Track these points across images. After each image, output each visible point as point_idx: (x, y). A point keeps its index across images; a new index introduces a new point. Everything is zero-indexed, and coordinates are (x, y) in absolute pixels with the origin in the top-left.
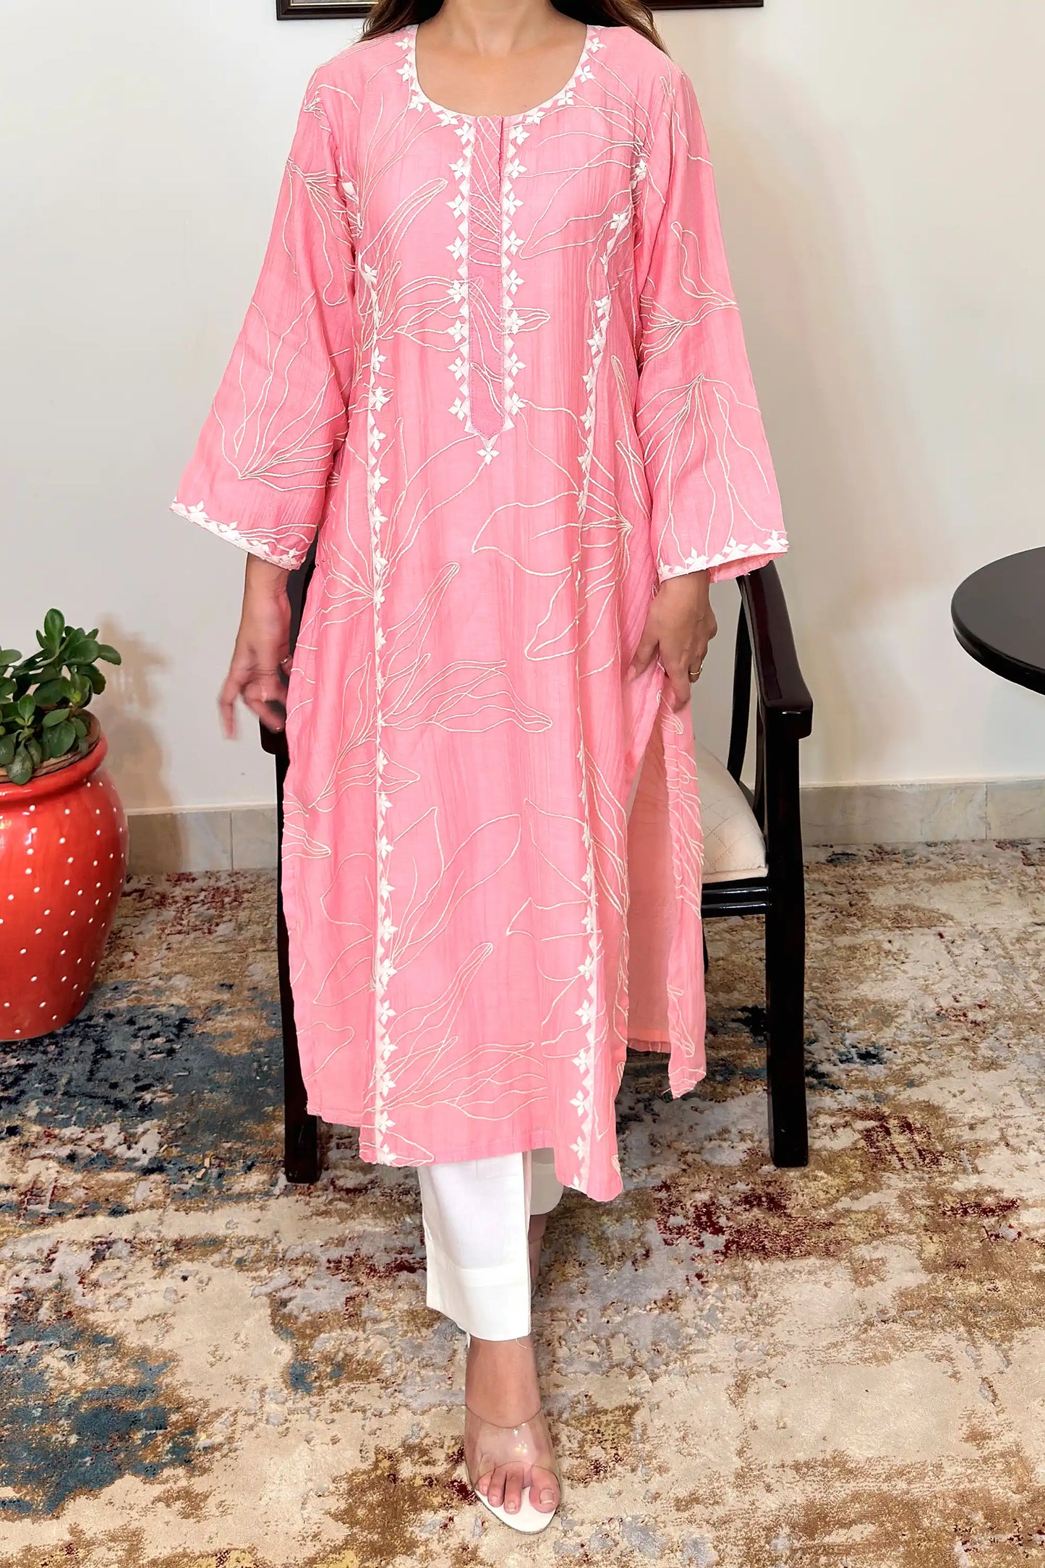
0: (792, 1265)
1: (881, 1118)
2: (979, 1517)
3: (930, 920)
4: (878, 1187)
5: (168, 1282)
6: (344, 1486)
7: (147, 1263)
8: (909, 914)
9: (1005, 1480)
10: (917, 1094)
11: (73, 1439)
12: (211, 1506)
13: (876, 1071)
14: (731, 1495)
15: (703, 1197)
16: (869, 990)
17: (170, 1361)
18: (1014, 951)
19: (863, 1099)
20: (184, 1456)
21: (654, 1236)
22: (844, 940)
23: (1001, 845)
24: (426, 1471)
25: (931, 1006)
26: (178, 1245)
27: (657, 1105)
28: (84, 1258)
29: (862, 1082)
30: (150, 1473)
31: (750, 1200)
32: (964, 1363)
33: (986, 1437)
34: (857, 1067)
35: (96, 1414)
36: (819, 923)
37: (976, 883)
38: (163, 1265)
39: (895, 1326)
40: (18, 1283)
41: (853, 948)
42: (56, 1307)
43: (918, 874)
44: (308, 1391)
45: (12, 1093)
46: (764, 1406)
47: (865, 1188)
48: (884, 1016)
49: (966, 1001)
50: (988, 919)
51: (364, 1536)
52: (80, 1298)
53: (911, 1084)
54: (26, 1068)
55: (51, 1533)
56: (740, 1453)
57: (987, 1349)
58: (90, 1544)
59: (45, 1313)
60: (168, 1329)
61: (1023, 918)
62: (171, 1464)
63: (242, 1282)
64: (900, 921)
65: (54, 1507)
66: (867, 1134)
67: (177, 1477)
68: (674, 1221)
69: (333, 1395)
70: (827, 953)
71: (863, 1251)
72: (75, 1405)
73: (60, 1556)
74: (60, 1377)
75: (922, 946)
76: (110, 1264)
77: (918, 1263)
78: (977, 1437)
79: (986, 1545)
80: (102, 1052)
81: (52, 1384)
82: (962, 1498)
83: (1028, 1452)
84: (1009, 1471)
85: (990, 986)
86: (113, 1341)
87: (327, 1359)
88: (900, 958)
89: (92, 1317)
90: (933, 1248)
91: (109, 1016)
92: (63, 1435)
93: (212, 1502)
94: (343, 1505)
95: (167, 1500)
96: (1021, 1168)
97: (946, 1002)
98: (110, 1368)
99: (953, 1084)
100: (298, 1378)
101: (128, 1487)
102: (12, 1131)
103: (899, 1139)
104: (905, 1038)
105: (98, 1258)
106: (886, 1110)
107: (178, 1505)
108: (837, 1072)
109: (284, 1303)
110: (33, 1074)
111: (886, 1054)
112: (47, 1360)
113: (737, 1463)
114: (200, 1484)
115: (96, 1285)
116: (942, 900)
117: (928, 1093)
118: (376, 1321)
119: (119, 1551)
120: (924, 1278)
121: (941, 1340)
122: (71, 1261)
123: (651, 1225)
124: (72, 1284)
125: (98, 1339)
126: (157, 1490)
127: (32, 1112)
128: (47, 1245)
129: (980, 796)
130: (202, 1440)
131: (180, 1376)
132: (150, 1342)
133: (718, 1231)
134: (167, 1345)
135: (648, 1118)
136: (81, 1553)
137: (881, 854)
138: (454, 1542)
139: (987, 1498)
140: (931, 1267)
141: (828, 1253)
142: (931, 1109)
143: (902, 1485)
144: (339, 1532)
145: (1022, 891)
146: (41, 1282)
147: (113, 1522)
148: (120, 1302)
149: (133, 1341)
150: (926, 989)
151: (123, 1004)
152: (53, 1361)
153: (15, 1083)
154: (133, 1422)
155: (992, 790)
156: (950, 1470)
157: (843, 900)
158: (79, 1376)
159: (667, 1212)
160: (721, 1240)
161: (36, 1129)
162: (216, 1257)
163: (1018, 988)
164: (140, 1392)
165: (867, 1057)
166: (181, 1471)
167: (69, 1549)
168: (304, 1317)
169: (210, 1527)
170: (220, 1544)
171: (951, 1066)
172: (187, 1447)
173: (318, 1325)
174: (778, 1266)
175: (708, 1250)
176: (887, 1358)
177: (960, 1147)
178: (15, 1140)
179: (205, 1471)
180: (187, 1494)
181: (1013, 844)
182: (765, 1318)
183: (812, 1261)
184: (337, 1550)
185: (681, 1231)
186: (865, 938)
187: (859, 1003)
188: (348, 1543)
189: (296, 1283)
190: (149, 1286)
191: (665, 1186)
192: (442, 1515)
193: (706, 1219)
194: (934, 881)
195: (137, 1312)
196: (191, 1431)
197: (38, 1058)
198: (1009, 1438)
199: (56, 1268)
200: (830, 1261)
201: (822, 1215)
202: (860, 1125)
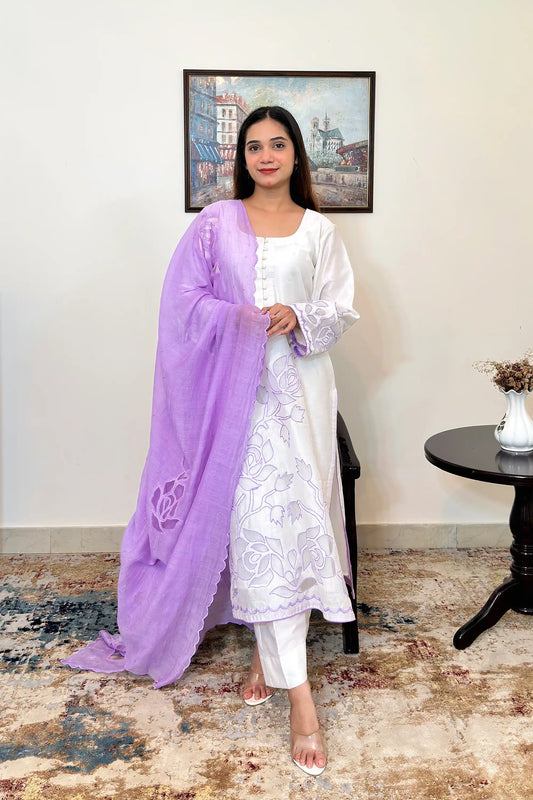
0: (381, 691)
1: (415, 642)
2: (457, 778)
3: (431, 575)
4: (414, 665)
5: (130, 694)
6: (205, 764)
7: (123, 687)
8: (423, 572)
9: (467, 765)
10: (427, 634)
11: (96, 747)
12: (152, 770)
13: (411, 626)
14: (359, 769)
15: (345, 668)
16: (408, 598)
17: (134, 721)
18: (466, 586)
19: (407, 635)
20: (140, 752)
21: (325, 681)
22: (396, 581)
23: (459, 550)
24: (240, 759)
25: (433, 604)
26: (134, 681)
27: (325, 637)
28: (97, 686)
29: (407, 630)
30: (127, 759)
31: (363, 669)
32: (450, 725)
33: (459, 751)
34: (404, 625)
35: (105, 739)
36: (387, 575)
37: (450, 562)
38: (128, 689)
39: (422, 713)
40: (71, 693)
41: (402, 584)
42: (87, 701)
43: (427, 559)
44: (189, 732)
45: (65, 628)
46: (371, 740)
47: (409, 666)
48: (415, 607)
49: (447, 603)
50: (454, 576)
51: (213, 781)
52: (96, 698)
53: (426, 631)
54: (71, 620)
55: (88, 780)
56: (362, 755)
57: (459, 721)
58: (104, 783)
59: (81, 704)
60: (132, 710)
61: (468, 575)
62: (134, 756)
63: (161, 695)
64: (419, 575)
65: (90, 769)
66: (410, 647)
67: (137, 760)
68: (332, 676)
69: (199, 733)
70: (391, 585)
71: (408, 687)
72: (95, 736)
73: (92, 788)
74: (90, 725)
75: (429, 585)
76: (108, 687)
77: (429, 691)
78: (455, 750)
79: (460, 787)
80: (101, 615)
81: (87, 728)
82: (451, 771)
83: (476, 755)
84: (469, 762)
85: (456, 597)
86: (110, 714)
87: (195, 721)
88: (420, 588)
89: (101, 706)
90: (436, 686)
91: (103, 602)
92: (92, 746)
93: (153, 768)
94: (204, 771)
95: (134, 768)
96: (470, 660)
97: (439, 603)
98: (110, 723)
99: (442, 631)
100: (184, 728)
101: (118, 763)
102: (66, 642)
103: (422, 648)
104: (423, 615)
105: (103, 685)
106: (416, 638)
107: (139, 770)
108: (397, 626)
109: (179, 702)
110: (73, 622)
111: (415, 621)
112: (85, 720)
113: (361, 758)
114: (147, 763)
115: (102, 694)
116: (437, 568)
117: (433, 634)
118: (214, 709)
119: (116, 785)
120: (432, 696)
121: (441, 718)
122: (91, 687)
123: (323, 677)
124: (93, 694)
125: (104, 713)
126: (130, 765)
127: (74, 635)
128: (82, 681)
129: (454, 531)
130: (147, 748)
131: (137, 726)
132: (125, 715)
133: (351, 680)
134: (132, 715)
135: (321, 641)
136: (101, 786)
137: (411, 552)
138: (250, 784)
139: (461, 771)
140: (434, 692)
141: (395, 688)
142: (433, 639)
143: (426, 765)
144: (204, 780)
145: (468, 566)
146: (80, 693)
147: (114, 776)
148: (113, 701)
149: (118, 713)
150: (430, 599)
151: (109, 599)
152: (88, 719)
153: (67, 624)
154: (120, 742)
155: (458, 527)
156: (445, 763)
157: (397, 567)
158: (97, 725)
159: (330, 673)
160: (352, 683)
161: (76, 640)
162: (150, 686)
163: (468, 598)
164: (122, 731)
165: (407, 621)
166: (139, 759)
167: (96, 785)
168: (186, 707)
169: (152, 777)
170: (156, 783)
171: (442, 625)
172: (142, 751)
173: (192, 709)
174: (374, 691)
175: (346, 686)
176: (419, 724)
177: (446, 652)
178: (67, 645)
179: (148, 759)
180: (142, 766)
181: (464, 549)
182: (371, 709)
183: (388, 690)
184: (203, 786)
185: (336, 679)
186: (405, 581)
187: (404, 603)
188: (207, 783)
189: (183, 695)
190: (124, 695)
191: (329, 664)
192: (244, 775)
193: (346, 675)
194: (432, 562)
195: (119, 703)
196: (143, 745)
197: (75, 617)
198: (468, 751)
199: (85, 688)
200: (396, 691)
201: (392, 675)
202: (406, 644)
